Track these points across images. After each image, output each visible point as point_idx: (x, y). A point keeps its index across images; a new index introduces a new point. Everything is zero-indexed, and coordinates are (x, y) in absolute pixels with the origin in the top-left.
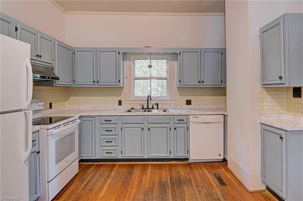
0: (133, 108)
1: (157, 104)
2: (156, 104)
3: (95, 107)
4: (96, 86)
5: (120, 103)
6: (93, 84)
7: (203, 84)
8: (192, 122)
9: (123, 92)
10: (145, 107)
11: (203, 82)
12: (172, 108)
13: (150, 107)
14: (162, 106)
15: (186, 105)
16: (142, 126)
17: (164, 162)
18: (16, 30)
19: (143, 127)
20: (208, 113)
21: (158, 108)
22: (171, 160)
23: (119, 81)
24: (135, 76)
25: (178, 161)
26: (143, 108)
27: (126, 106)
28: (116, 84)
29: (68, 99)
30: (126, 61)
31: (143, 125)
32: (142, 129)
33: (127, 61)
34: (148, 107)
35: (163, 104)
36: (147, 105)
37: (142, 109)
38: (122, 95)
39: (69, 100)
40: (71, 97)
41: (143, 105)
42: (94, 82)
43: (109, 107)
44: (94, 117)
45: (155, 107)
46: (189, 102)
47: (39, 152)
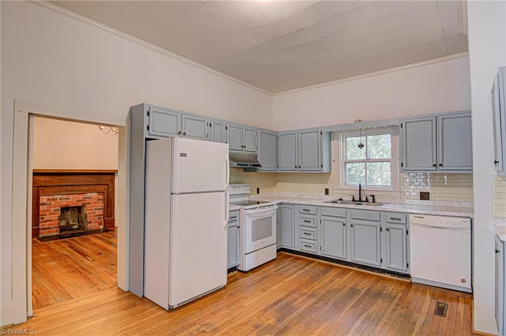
0: (341, 199)
1: (373, 196)
2: (371, 195)
3: (301, 195)
4: (298, 172)
5: (327, 192)
6: (295, 169)
7: (441, 168)
8: (413, 224)
9: (330, 179)
10: (357, 198)
11: (441, 165)
12: (396, 203)
13: (364, 199)
14: (382, 199)
15: (421, 199)
16: (344, 220)
17: (375, 272)
18: (226, 129)
19: (345, 223)
20: (441, 213)
21: (374, 202)
22: (384, 271)
23: (322, 166)
24: (346, 158)
25: (394, 276)
26: (354, 200)
27: (332, 196)
28: (318, 169)
29: (275, 185)
30: (333, 140)
31: (345, 219)
32: (344, 224)
33: (335, 141)
34: (360, 198)
35: (383, 197)
36: (359, 196)
37: (352, 201)
38: (329, 182)
39: (277, 186)
40: (279, 183)
41: (353, 196)
42: (296, 167)
43: (315, 195)
44: (293, 205)
45: (370, 199)
46: (424, 196)
47: (239, 227)
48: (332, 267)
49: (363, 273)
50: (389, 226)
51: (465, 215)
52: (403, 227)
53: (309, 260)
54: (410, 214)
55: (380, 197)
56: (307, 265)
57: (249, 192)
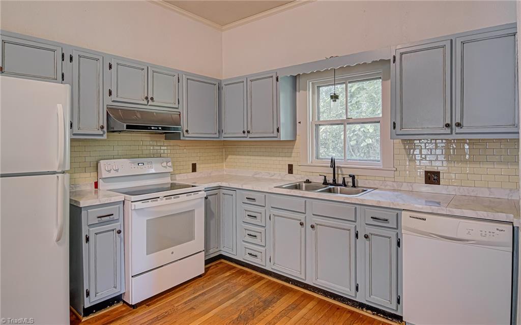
0: (308, 181)
1: (353, 177)
2: (350, 176)
3: (256, 174)
4: (248, 139)
5: (290, 169)
6: (243, 135)
7: (458, 130)
8: (408, 229)
9: (295, 150)
10: (330, 179)
11: (458, 125)
12: (388, 187)
13: (340, 181)
14: (367, 182)
15: (426, 183)
16: (301, 217)
17: (348, 304)
18: (110, 67)
19: (303, 221)
20: (457, 212)
21: (354, 186)
22: (362, 306)
23: (278, 130)
25: (377, 315)
26: (325, 183)
27: (298, 177)
28: (272, 135)
29: (226, 159)
30: (299, 92)
31: (303, 216)
32: (301, 224)
33: (301, 91)
34: (334, 180)
35: (368, 178)
36: (332, 175)
37: (323, 184)
38: (293, 155)
39: (228, 160)
40: (230, 157)
41: (325, 177)
42: (244, 132)
43: (275, 174)
44: (234, 190)
45: (349, 181)
46: (432, 178)
47: (119, 232)
48: (285, 290)
49: (330, 304)
50: (369, 230)
51: (502, 217)
52: (392, 233)
53: (256, 276)
54: (403, 212)
55: (365, 178)
56: (253, 283)
57: (171, 170)
